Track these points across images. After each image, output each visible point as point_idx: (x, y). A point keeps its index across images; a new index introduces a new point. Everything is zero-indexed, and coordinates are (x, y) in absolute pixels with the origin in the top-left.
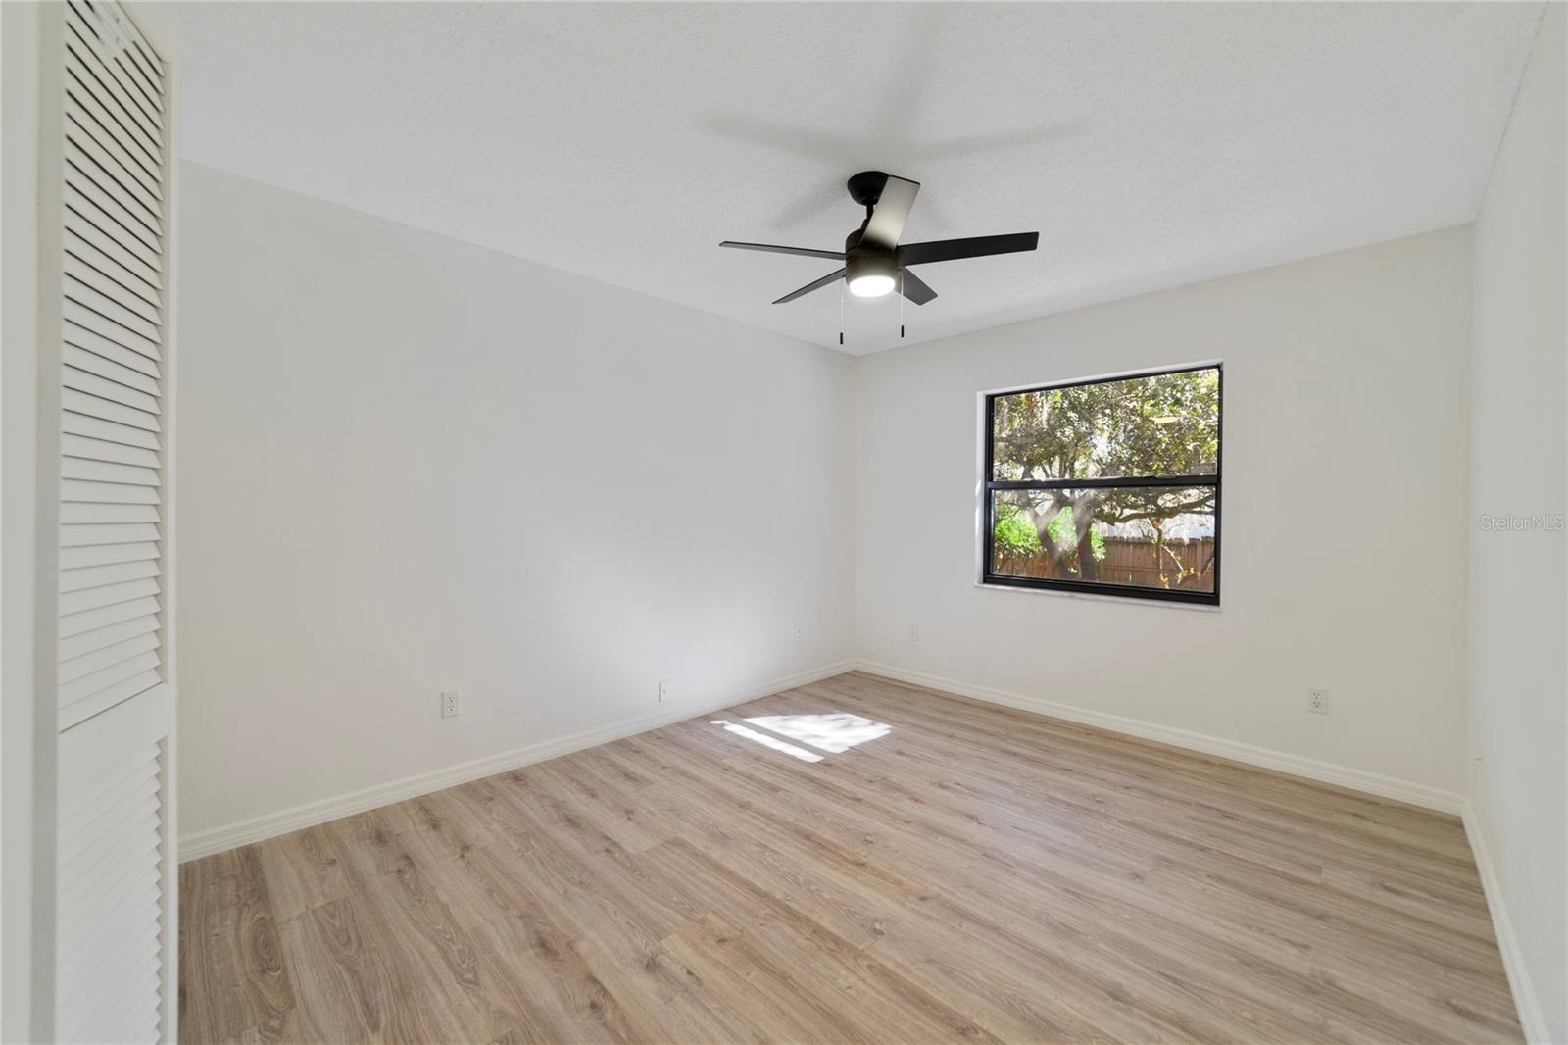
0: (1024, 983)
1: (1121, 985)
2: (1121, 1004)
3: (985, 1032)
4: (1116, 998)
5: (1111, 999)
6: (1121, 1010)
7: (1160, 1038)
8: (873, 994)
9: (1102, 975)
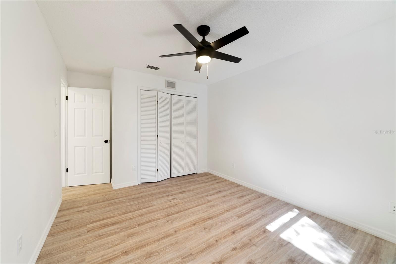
0: (141, 238)
1: (127, 256)
2: (123, 252)
3: (137, 227)
4: (125, 252)
5: (126, 251)
6: (122, 251)
7: (112, 253)
8: (154, 217)
9: (132, 254)
